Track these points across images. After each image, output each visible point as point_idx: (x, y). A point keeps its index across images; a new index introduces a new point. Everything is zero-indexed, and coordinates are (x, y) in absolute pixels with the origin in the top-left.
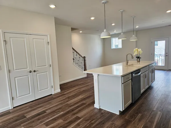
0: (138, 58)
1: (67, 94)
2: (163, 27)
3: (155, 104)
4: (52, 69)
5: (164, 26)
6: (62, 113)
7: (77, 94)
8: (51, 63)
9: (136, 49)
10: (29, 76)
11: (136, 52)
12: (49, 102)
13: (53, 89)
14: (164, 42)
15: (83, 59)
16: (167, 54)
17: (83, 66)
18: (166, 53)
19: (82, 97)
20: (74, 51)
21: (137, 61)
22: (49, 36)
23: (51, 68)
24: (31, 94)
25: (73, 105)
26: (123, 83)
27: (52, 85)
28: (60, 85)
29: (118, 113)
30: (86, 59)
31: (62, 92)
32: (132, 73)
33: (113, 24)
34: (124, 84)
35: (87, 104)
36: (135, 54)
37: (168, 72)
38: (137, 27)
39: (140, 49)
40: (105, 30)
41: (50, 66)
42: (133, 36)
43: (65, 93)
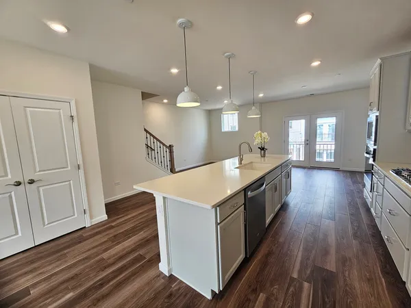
0: (262, 149)
1: (117, 226)
2: (303, 97)
3: (296, 251)
4: (83, 175)
5: (304, 95)
6: (70, 295)
7: (137, 227)
8: (80, 162)
9: (259, 132)
10: (13, 193)
11: (259, 138)
12: (62, 253)
13: (87, 215)
14: (303, 122)
15: (168, 150)
16: (308, 142)
17: (168, 162)
18: (306, 140)
19: (144, 235)
20: (148, 135)
21: (260, 155)
22: (73, 103)
23: (81, 171)
24: (20, 234)
25: (113, 264)
26: (219, 222)
27: (86, 207)
28: (107, 205)
29: (209, 297)
30: (174, 149)
31: (110, 220)
32: (245, 190)
33: (219, 88)
34: (223, 223)
35: (148, 257)
36: (257, 141)
37: (310, 171)
38: (261, 95)
39: (266, 133)
40: (186, 89)
41: (79, 169)
42: (253, 108)
43: (113, 224)
